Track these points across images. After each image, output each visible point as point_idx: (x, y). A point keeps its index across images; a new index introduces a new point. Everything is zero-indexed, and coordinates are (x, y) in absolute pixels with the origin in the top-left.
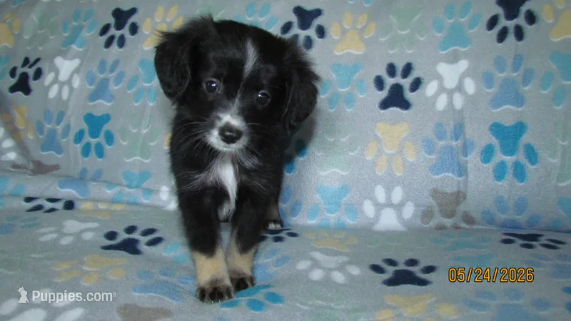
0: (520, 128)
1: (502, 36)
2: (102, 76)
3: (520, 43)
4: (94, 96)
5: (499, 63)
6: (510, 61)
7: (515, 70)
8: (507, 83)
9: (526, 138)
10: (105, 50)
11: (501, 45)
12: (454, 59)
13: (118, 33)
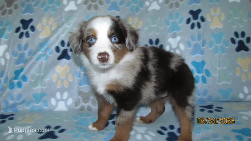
0: (203, 63)
1: (193, 26)
2: (20, 52)
3: (199, 29)
4: (18, 62)
5: (193, 38)
6: (196, 37)
7: (199, 40)
8: (196, 45)
9: (205, 67)
10: (20, 39)
11: (192, 30)
12: (174, 36)
13: (25, 31)
